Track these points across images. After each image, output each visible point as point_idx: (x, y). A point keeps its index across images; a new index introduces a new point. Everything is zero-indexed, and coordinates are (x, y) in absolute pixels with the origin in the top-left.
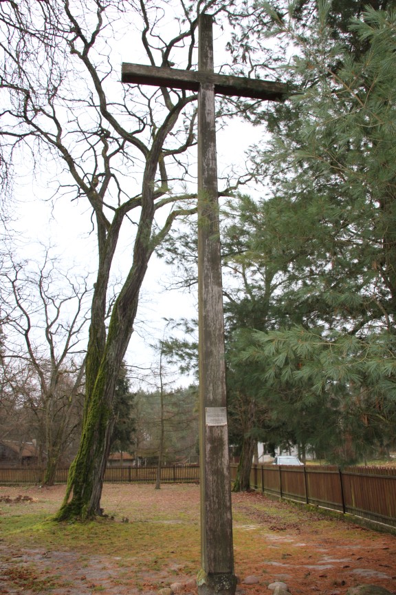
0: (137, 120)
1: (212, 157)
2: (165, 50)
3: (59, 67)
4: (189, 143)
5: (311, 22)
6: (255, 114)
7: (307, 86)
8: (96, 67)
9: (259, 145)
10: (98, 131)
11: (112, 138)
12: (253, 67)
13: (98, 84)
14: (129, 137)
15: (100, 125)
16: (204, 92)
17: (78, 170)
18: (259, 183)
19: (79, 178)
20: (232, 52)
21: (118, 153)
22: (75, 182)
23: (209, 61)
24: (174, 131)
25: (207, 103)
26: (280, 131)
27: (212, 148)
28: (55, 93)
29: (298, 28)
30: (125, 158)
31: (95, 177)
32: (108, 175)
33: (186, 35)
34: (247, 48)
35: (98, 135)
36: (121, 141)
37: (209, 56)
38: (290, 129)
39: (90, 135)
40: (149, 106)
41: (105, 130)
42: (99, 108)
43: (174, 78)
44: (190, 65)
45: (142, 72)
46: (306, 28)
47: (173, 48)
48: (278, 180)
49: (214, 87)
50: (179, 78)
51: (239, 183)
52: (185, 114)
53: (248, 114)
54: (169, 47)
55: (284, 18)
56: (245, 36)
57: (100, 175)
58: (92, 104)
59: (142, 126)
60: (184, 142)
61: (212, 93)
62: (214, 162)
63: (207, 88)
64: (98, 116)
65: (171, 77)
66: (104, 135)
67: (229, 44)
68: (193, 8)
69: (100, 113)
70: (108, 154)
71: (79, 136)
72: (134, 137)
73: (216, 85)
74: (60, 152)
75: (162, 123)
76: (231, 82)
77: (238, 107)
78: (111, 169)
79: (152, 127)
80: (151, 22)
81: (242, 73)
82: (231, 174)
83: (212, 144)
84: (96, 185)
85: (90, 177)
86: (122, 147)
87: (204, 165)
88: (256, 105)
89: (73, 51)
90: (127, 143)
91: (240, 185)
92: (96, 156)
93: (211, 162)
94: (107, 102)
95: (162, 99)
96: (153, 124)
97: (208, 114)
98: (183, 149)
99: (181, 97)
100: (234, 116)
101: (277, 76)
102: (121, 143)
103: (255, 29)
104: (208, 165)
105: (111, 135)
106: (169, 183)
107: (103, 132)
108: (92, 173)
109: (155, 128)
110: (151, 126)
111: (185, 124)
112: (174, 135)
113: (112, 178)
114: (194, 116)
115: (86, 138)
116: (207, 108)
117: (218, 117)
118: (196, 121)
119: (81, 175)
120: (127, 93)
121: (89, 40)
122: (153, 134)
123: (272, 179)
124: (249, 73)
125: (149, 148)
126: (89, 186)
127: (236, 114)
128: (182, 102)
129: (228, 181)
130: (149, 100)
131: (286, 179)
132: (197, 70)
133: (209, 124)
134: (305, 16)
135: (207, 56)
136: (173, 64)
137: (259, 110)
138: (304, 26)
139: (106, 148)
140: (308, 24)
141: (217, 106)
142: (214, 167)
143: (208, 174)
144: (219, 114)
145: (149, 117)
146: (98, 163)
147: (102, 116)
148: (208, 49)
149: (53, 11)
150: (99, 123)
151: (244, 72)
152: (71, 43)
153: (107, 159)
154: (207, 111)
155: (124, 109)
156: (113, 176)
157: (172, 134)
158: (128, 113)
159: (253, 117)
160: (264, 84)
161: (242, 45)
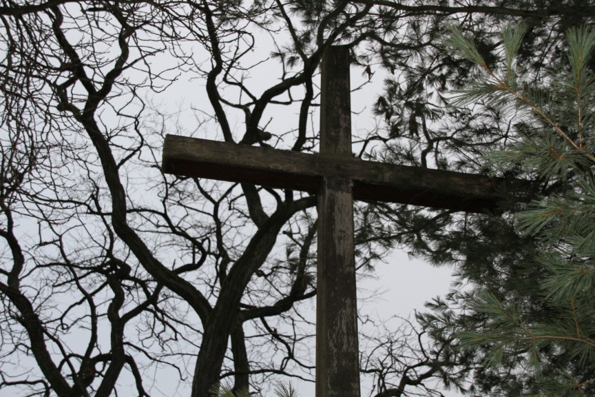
0: (190, 243)
1: (348, 328)
2: (252, 108)
3: (31, 137)
4: (297, 293)
5: (553, 60)
6: (437, 238)
7: (550, 183)
8: (110, 138)
9: (449, 303)
10: (104, 264)
11: (133, 279)
12: (430, 142)
13: (111, 169)
14: (170, 279)
15: (110, 252)
16: (331, 195)
17: (50, 346)
18: (452, 385)
19: (52, 364)
20: (388, 117)
21: (144, 312)
22: (38, 374)
23: (342, 134)
24: (266, 267)
25: (337, 217)
26: (494, 272)
27: (349, 310)
28: (17, 185)
29: (525, 71)
30: (158, 323)
31: (88, 363)
32: (118, 358)
33: (295, 81)
34: (419, 109)
35: (103, 272)
36: (153, 285)
37: (343, 124)
38: (515, 271)
39: (84, 272)
40: (215, 216)
41: (119, 262)
42: (109, 219)
43: (271, 166)
44: (302, 138)
45: (207, 154)
46: (542, 71)
47: (269, 105)
48: (495, 380)
49: (352, 185)
50: (280, 167)
51: (406, 381)
52: (290, 234)
53: (424, 237)
54: (261, 104)
55: (495, 52)
56: (415, 87)
57: (101, 358)
58: (95, 210)
59: (198, 257)
60: (287, 290)
61: (349, 196)
62: (351, 339)
63: (338, 187)
64: (106, 233)
65: (264, 165)
66: (115, 273)
67: (381, 100)
68: (312, 35)
69: (112, 228)
70: (121, 313)
71: (60, 273)
72: (182, 280)
73: (355, 181)
74: (14, 309)
75: (241, 250)
76: (387, 176)
77: (401, 223)
78: (125, 347)
79: (221, 259)
80: (226, 57)
81: (409, 157)
82: (388, 362)
83: (348, 301)
84: (89, 380)
85: (77, 365)
86: (152, 299)
87: (331, 344)
88: (440, 221)
89: (64, 105)
90: (165, 290)
91: (408, 388)
92: (94, 317)
93: (345, 340)
94: (129, 205)
95: (242, 204)
96: (222, 252)
97: (340, 238)
98: (283, 306)
99: (283, 199)
100: (395, 243)
101: (482, 162)
102: (151, 290)
103: (436, 73)
104: (339, 346)
105: (132, 274)
106: (253, 378)
107: (113, 267)
108: (83, 354)
109: (227, 260)
110: (217, 257)
111: (291, 256)
112: (266, 276)
113: (127, 365)
114: (308, 240)
115: (76, 279)
116: (338, 226)
117: (360, 242)
118: (313, 249)
119: (56, 358)
120: (171, 190)
121: (99, 87)
122: (221, 274)
123: (480, 376)
124: (424, 154)
125: (213, 301)
126: (71, 383)
127: (398, 237)
128: (286, 210)
129: (382, 377)
130: (217, 205)
131: (514, 377)
132: (317, 149)
133: (341, 259)
134: (540, 47)
135: (338, 126)
136: (268, 136)
137: (448, 229)
138: (537, 66)
139: (118, 302)
140: (546, 61)
141: (358, 219)
142: (352, 350)
143: (339, 365)
144: (364, 238)
145: (214, 238)
146: (99, 333)
147: (115, 235)
148: (340, 111)
149: (29, 33)
150: (107, 247)
151: (415, 155)
152: (60, 91)
153: (118, 326)
154: (336, 234)
155: (163, 222)
156: (130, 360)
157: (261, 274)
158: (170, 230)
159: (432, 245)
160: (456, 179)
161: (408, 105)
